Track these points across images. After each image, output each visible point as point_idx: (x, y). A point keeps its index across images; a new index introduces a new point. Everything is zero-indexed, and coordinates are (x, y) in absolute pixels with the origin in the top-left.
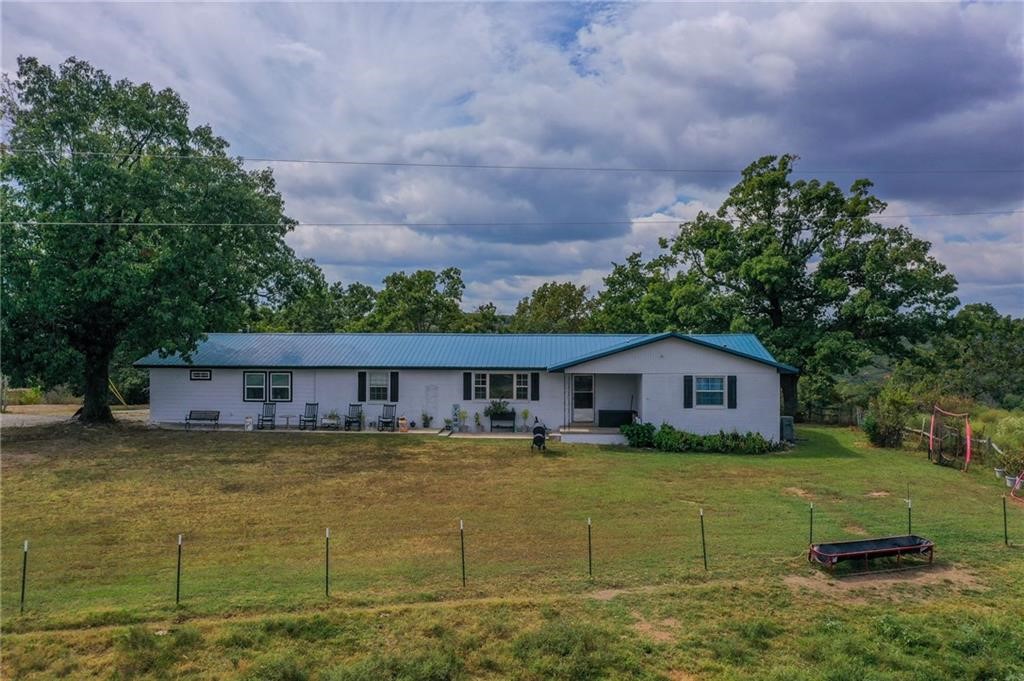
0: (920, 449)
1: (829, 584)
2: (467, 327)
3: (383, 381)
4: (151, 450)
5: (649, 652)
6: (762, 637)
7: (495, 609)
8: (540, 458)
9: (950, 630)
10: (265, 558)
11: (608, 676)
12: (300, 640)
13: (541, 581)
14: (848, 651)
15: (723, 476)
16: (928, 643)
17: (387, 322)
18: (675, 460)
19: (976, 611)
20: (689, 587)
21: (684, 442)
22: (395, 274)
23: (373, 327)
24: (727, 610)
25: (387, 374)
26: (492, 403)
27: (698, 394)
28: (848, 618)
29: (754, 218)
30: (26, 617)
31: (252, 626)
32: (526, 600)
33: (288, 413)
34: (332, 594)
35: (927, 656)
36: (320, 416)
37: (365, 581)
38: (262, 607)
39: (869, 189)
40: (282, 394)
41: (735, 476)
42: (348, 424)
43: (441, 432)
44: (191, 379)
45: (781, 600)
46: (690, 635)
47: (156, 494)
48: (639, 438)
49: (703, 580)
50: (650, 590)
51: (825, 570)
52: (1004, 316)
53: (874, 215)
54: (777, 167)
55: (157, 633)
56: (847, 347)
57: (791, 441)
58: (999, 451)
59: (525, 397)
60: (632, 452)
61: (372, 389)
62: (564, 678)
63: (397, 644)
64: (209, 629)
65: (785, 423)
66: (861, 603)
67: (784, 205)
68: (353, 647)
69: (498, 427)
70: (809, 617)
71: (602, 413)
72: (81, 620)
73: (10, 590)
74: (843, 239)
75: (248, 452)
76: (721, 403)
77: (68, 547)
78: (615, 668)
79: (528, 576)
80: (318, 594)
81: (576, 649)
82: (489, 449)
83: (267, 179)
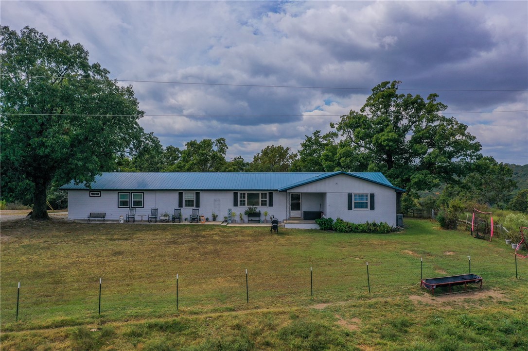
0: (466, 230)
1: (432, 299)
2: (230, 168)
3: (192, 197)
4: (71, 233)
5: (348, 335)
6: (404, 327)
7: (265, 315)
8: (276, 236)
9: (496, 322)
10: (141, 290)
11: (329, 348)
12: (167, 333)
13: (287, 300)
14: (448, 333)
15: (371, 245)
16: (486, 328)
17: (187, 166)
18: (345, 237)
19: (507, 312)
20: (362, 302)
21: (349, 227)
22: (191, 141)
23: (180, 169)
24: (383, 313)
25: (194, 193)
26: (249, 208)
27: (355, 203)
28: (445, 316)
29: (379, 113)
30: (19, 323)
31: (141, 326)
32: (281, 310)
33: (142, 214)
34: (180, 308)
35: (487, 335)
36: (159, 215)
37: (196, 301)
38: (144, 315)
39: (436, 98)
40: (138, 204)
41: (376, 244)
42: (174, 219)
43: (222, 223)
44: (90, 196)
45: (410, 308)
46: (367, 326)
47: (78, 257)
48: (325, 225)
49: (369, 298)
50: (343, 303)
51: (429, 292)
52: (499, 163)
53: (441, 111)
54: (390, 87)
55: (91, 330)
56: (427, 177)
57: (401, 226)
58: (507, 231)
59: (266, 205)
60: (321, 232)
61: (186, 201)
62: (308, 350)
63: (218, 334)
64: (118, 328)
65: (399, 217)
66: (449, 309)
67: (394, 107)
68: (195, 336)
69: (252, 220)
70: (425, 316)
71: (305, 213)
72: (49, 324)
73: (8, 308)
74: (424, 124)
75: (123, 234)
76: (367, 207)
77: (35, 286)
78: (332, 344)
79: (279, 297)
80: (172, 308)
81: (312, 335)
82: (248, 232)
83: (129, 91)
